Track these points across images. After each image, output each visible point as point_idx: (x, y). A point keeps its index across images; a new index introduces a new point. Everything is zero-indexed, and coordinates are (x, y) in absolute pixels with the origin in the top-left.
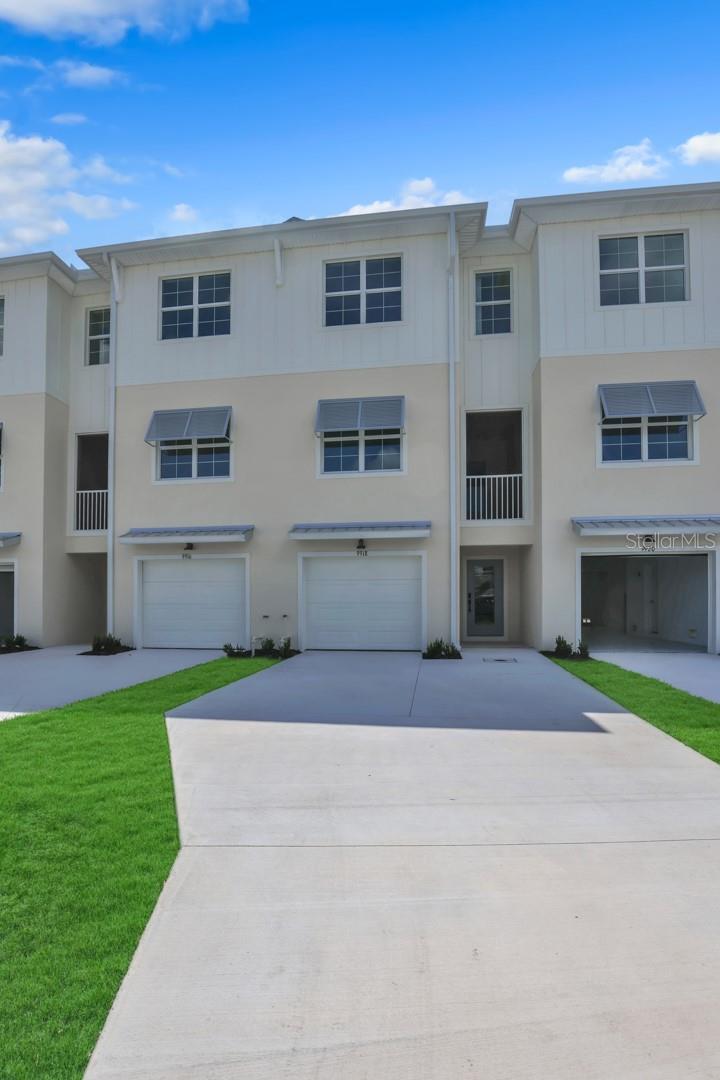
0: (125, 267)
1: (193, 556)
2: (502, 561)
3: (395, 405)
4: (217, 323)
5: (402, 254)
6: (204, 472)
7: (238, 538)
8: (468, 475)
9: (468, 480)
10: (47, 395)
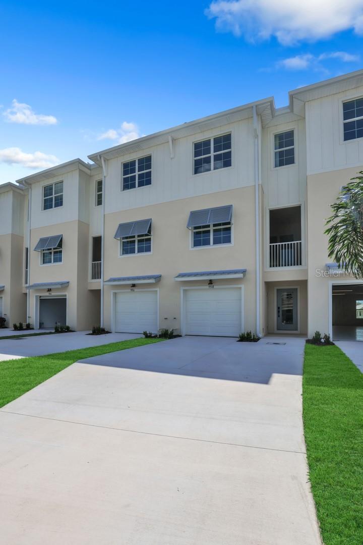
0: (108, 160)
1: (135, 290)
2: (297, 289)
3: (228, 210)
4: (146, 180)
5: (231, 132)
6: (140, 250)
7: (152, 281)
8: (270, 243)
9: (271, 246)
10: (79, 221)
